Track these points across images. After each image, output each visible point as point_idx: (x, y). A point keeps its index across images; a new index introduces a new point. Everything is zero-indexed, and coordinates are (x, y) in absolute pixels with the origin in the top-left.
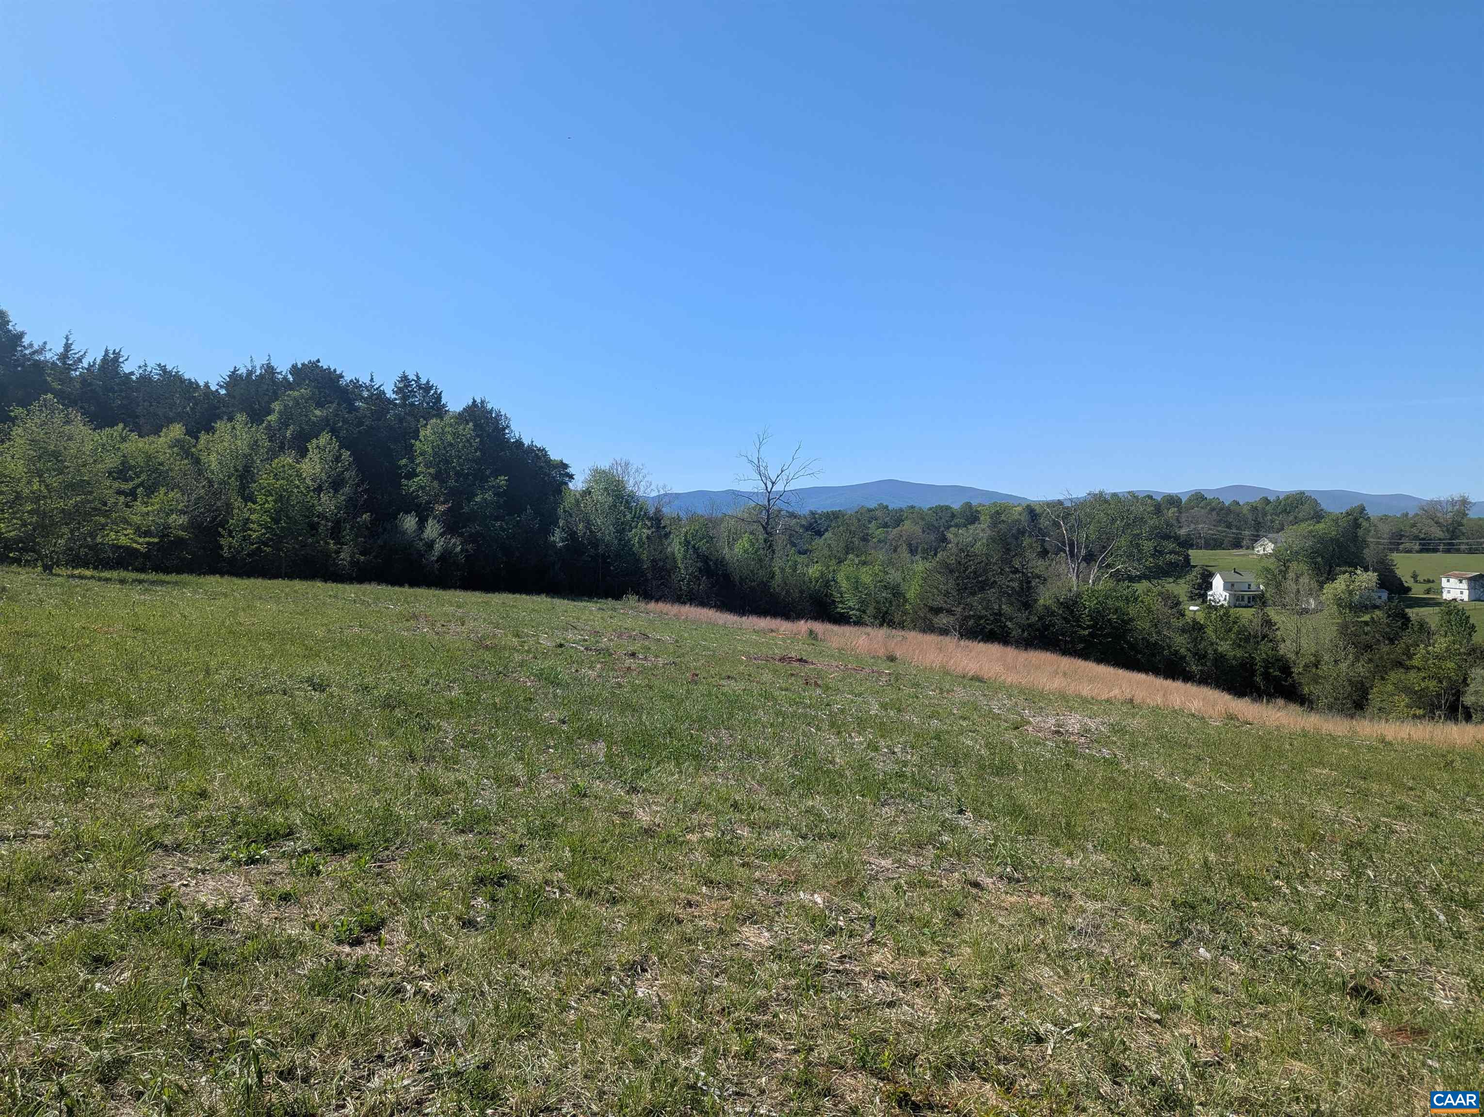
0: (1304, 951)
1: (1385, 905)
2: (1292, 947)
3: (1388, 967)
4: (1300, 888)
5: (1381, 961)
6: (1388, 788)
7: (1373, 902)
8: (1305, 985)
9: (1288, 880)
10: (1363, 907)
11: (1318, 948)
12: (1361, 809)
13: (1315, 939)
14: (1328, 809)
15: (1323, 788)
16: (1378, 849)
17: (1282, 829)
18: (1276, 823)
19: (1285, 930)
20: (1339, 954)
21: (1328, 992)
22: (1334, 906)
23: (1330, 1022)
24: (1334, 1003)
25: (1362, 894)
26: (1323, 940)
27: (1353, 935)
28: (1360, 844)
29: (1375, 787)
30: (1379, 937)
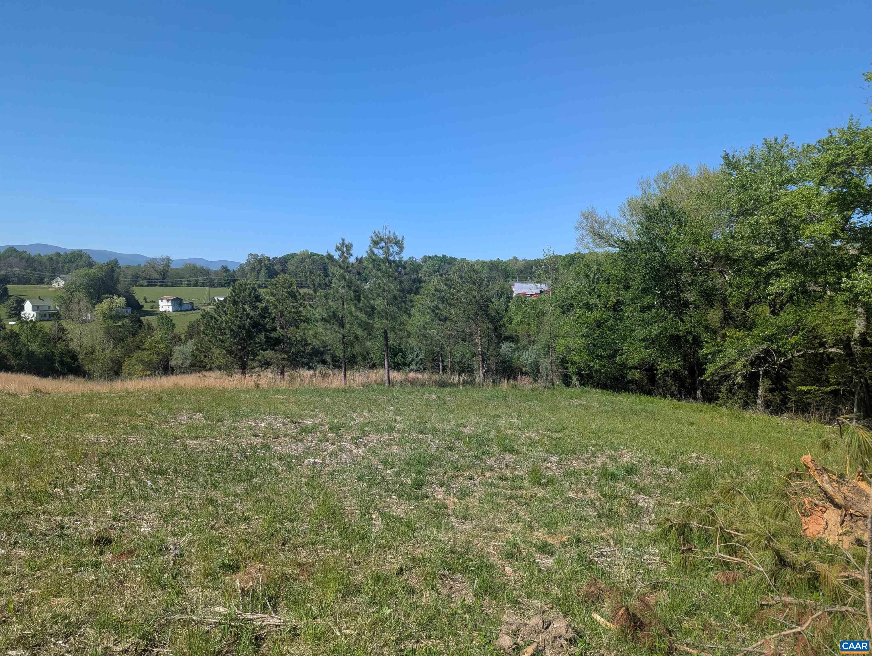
0: (69, 528)
1: (119, 485)
2: (62, 527)
3: (119, 520)
4: (70, 489)
5: (114, 519)
6: (127, 418)
7: (112, 486)
8: (68, 549)
9: (63, 487)
10: (107, 490)
11: (79, 523)
12: (112, 434)
13: (77, 518)
14: (92, 437)
15: (90, 426)
16: (119, 454)
17: (62, 456)
18: (59, 453)
19: (58, 519)
20: (91, 522)
21: (81, 548)
22: (90, 494)
23: (82, 565)
24: (85, 553)
25: (107, 482)
26: (82, 517)
27: (100, 509)
28: (108, 454)
29: (120, 419)
30: (114, 505)
